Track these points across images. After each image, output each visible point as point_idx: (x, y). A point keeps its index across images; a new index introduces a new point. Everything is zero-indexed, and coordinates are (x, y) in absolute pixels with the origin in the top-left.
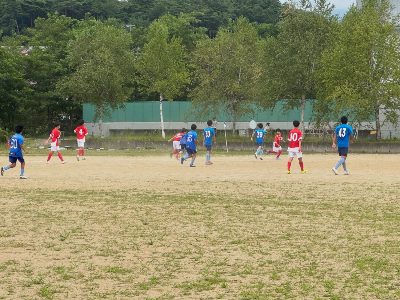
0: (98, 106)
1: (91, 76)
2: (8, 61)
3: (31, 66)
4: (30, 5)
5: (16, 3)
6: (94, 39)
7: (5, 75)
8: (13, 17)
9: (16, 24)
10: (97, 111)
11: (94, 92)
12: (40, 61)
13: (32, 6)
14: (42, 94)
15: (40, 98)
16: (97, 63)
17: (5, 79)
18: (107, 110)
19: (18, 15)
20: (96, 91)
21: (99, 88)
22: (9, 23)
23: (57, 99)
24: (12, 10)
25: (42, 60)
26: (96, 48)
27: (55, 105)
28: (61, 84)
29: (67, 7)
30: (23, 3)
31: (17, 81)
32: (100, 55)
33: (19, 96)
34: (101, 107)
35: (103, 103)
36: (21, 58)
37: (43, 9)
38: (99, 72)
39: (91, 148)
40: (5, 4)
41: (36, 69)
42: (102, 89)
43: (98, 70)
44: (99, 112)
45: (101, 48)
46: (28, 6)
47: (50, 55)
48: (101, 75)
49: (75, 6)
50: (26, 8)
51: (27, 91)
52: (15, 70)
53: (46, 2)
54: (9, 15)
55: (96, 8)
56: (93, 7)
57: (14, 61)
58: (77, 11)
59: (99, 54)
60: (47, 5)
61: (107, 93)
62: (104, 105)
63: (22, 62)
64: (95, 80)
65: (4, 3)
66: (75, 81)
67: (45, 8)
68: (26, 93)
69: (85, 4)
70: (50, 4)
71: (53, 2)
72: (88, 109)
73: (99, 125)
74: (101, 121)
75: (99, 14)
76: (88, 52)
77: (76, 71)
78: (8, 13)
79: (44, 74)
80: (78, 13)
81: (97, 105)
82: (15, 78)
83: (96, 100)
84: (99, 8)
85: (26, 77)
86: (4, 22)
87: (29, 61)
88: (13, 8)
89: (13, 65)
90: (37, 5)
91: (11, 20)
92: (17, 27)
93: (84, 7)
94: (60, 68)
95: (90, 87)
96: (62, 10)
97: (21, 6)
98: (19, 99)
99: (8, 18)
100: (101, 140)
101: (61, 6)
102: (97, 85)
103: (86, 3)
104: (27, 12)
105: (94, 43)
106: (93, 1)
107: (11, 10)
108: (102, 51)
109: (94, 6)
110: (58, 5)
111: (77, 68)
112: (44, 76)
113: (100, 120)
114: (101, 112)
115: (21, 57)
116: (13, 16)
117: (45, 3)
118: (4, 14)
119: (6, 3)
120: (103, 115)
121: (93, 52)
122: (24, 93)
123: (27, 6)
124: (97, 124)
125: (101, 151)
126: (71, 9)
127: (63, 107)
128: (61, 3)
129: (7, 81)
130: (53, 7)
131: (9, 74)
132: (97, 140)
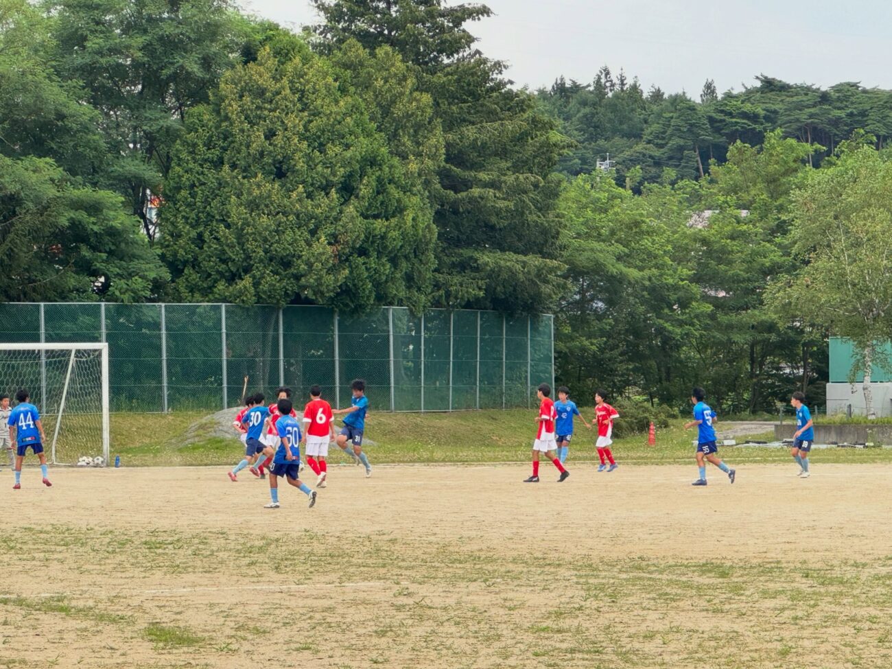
0: (862, 345)
1: (843, 275)
2: (653, 242)
3: (709, 253)
4: (728, 119)
5: (697, 114)
6: (852, 189)
7: (647, 273)
8: (692, 147)
9: (697, 161)
10: (859, 357)
11: (850, 312)
12: (729, 241)
13: (734, 120)
14: (733, 318)
15: (730, 327)
16: (857, 244)
17: (647, 283)
18: (882, 353)
19: (703, 140)
20: (855, 309)
21: (863, 301)
22: (682, 159)
23: (771, 328)
24: (689, 130)
25: (732, 238)
26: (856, 210)
27: (766, 342)
28: (775, 293)
29: (812, 123)
30: (714, 115)
31: (675, 288)
32: (865, 225)
33: (681, 323)
34: (868, 346)
35: (872, 339)
36: (685, 235)
37: (758, 128)
38: (862, 264)
39: (845, 444)
40: (672, 118)
41: (720, 261)
42: (870, 304)
43: (861, 260)
44: (864, 358)
45: (866, 209)
46: (724, 120)
47: (751, 226)
48: (866, 271)
49: (830, 120)
50: (718, 124)
51: (698, 311)
52: (671, 263)
53: (764, 112)
54: (682, 142)
55: (878, 124)
56: (869, 122)
57: (668, 241)
58: (835, 131)
59: (862, 223)
60: (767, 118)
61: (883, 314)
62: (875, 342)
63: (687, 244)
64: (854, 285)
65: (671, 114)
66: (807, 286)
67: (762, 124)
68: (697, 316)
69: (851, 115)
70: (773, 116)
71: (782, 111)
72: (841, 351)
73: (864, 389)
74: (868, 379)
75: (884, 136)
76: (836, 217)
77: (809, 262)
78: (679, 137)
79: (738, 269)
80: (835, 135)
81: (860, 342)
82: (671, 281)
83: (857, 330)
84: (884, 124)
85: (697, 279)
86: (670, 158)
87: (704, 241)
88: (691, 125)
89: (665, 251)
90: (743, 118)
91: (686, 152)
92: (701, 167)
93: (849, 121)
94: (776, 256)
95: (842, 301)
96: (799, 129)
97: (709, 122)
98: (678, 330)
99: (681, 149)
100: (870, 424)
101: (798, 120)
102: (858, 296)
103: (855, 112)
104: (722, 135)
105: (851, 197)
106: (871, 108)
107: (685, 130)
108: (869, 215)
109: (873, 120)
110: (792, 118)
111: (811, 256)
112: (738, 275)
113: (866, 378)
114: (867, 358)
115: (685, 233)
116: (690, 143)
117: (762, 113)
118: (670, 139)
119: (675, 115)
120: (874, 367)
121: (848, 218)
122: (692, 315)
123: (721, 121)
124: (859, 386)
125: (866, 450)
126: (820, 126)
127: (787, 346)
128: (799, 114)
129: (653, 290)
130: (779, 122)
131: (654, 271)
132: (858, 423)
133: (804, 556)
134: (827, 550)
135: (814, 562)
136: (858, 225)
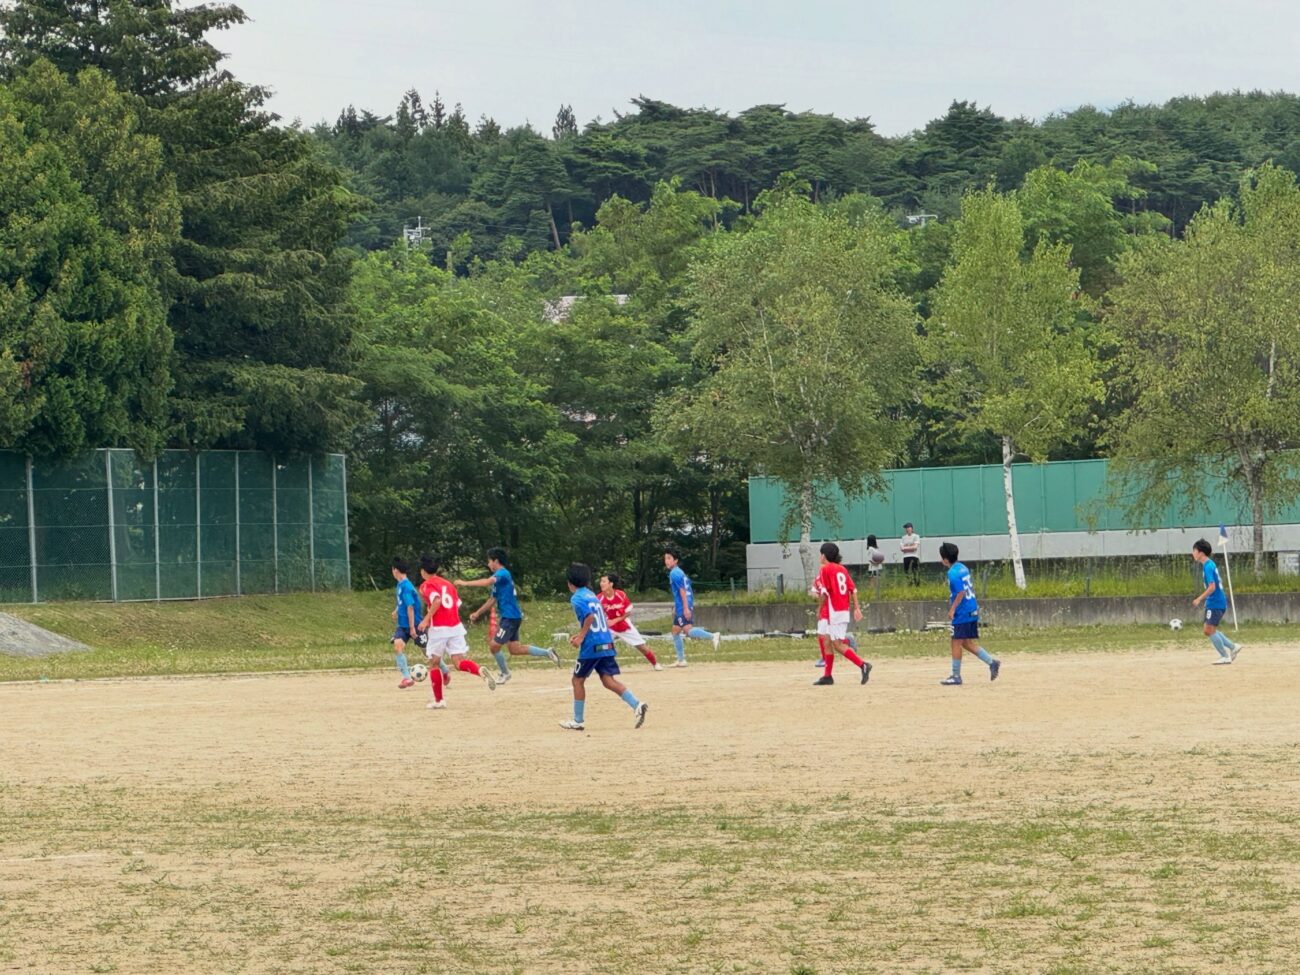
0: (796, 487)
1: (768, 385)
2: (489, 345)
3: (571, 360)
4: (593, 162)
5: (548, 156)
6: (775, 260)
7: (481, 390)
8: (542, 204)
9: (550, 225)
10: (792, 505)
11: (779, 439)
12: (598, 341)
13: (603, 164)
14: (609, 453)
15: (604, 466)
16: (787, 340)
17: (481, 406)
18: (826, 498)
19: (559, 194)
20: (785, 435)
21: (797, 424)
22: (528, 221)
23: (664, 465)
24: (537, 181)
25: (604, 337)
26: (783, 290)
27: (657, 487)
28: (670, 416)
29: (717, 165)
30: (572, 156)
31: (522, 411)
32: (796, 312)
33: (532, 463)
34: (806, 488)
35: (811, 478)
36: (534, 335)
37: (638, 174)
38: (793, 370)
39: (776, 632)
40: (512, 162)
41: (587, 370)
42: (808, 427)
43: (792, 363)
44: (800, 506)
45: (797, 288)
46: (588, 165)
47: (631, 318)
48: (800, 380)
49: (742, 160)
50: (579, 170)
51: (557, 444)
52: (514, 375)
53: (646, 151)
54: (526, 197)
55: (812, 165)
56: (799, 162)
57: (510, 344)
58: (749, 176)
59: (791, 309)
60: (649, 160)
61: (826, 442)
62: (815, 482)
63: (537, 347)
64: (783, 400)
65: (509, 158)
66: (715, 404)
67: (643, 168)
68: (554, 452)
69: (773, 152)
70: (659, 156)
71: (672, 149)
72: (766, 497)
73: (801, 552)
74: (806, 537)
75: (822, 181)
76: (755, 303)
77: (717, 369)
78: (523, 190)
79: (614, 382)
80: (751, 182)
81: (793, 484)
82: (515, 402)
83: (790, 467)
84: (821, 164)
85: (555, 397)
86: (511, 221)
87: (564, 342)
88: (541, 173)
89: (505, 358)
90: (615, 161)
91: (534, 212)
92: (556, 233)
93: (770, 161)
94: (670, 363)
95: (765, 424)
96: (698, 174)
97: (567, 167)
98: (528, 472)
99: (525, 207)
100: (810, 603)
101: (696, 162)
102: (790, 417)
103: (779, 148)
104: (586, 186)
105: (773, 274)
106: (801, 143)
107: (531, 179)
108: (803, 297)
109: (805, 158)
110: (688, 158)
111: (720, 359)
112: (613, 391)
113: (804, 536)
114: (805, 507)
115: (534, 331)
116: (538, 198)
117: (644, 152)
118: (510, 193)
119: (516, 159)
120: (815, 519)
121: (772, 303)
122: (547, 450)
123: (583, 166)
124: (793, 547)
125: (806, 641)
126: (728, 170)
127: (688, 493)
128: (696, 153)
129: (489, 415)
130: (668, 165)
131: (492, 388)
132: (794, 602)
133: (719, 799)
134: (753, 789)
135: (735, 806)
136: (786, 312)
